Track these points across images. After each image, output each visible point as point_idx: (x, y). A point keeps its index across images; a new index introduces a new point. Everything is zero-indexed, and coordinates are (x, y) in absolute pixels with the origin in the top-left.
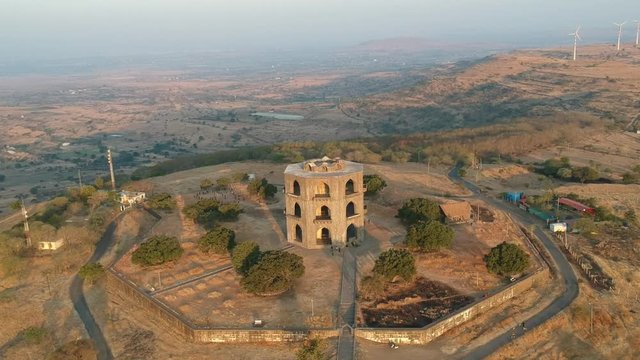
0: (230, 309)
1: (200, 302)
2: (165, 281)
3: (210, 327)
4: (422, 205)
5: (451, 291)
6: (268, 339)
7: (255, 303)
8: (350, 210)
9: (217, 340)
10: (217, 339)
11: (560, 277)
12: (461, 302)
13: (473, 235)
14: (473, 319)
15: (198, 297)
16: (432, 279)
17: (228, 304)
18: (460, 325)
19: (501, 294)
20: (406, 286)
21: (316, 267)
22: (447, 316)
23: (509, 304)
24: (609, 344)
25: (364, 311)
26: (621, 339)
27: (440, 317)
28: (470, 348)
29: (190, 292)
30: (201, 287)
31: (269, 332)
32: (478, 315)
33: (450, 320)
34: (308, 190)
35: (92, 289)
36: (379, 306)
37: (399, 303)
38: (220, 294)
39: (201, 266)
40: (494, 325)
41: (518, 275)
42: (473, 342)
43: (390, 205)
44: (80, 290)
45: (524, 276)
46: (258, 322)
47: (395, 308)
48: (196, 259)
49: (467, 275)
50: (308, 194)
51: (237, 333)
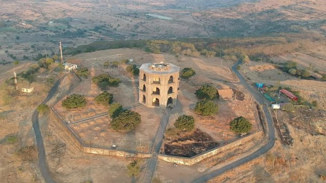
0: (103, 137)
1: (90, 131)
2: (76, 118)
3: (91, 146)
4: (208, 90)
5: (210, 138)
6: (117, 155)
7: (115, 135)
8: (170, 91)
10: (94, 152)
11: (267, 135)
12: (213, 145)
13: (230, 107)
14: (217, 154)
15: (90, 129)
16: (203, 131)
17: (103, 134)
18: (210, 157)
19: (234, 143)
20: (189, 134)
21: (148, 118)
22: (204, 152)
23: (237, 148)
24: (279, 175)
25: (166, 145)
26: (286, 173)
27: (201, 153)
28: (212, 170)
29: (86, 125)
30: (92, 123)
31: (119, 151)
32: (220, 153)
33: (205, 155)
35: (43, 116)
36: (173, 144)
37: (183, 143)
38: (100, 128)
39: (94, 111)
40: (227, 159)
41: (245, 134)
42: (214, 167)
44: (37, 117)
45: (248, 134)
46: (114, 146)
47: (181, 145)
48: (93, 107)
49: (220, 130)
50: (149, 81)
51: (104, 150)
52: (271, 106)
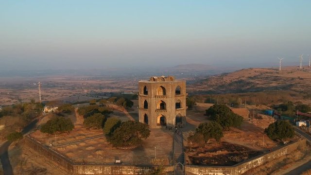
0: (100, 155)
1: (80, 151)
2: (60, 142)
3: (85, 164)
5: (246, 149)
6: (124, 173)
7: (117, 152)
8: (178, 105)
9: (89, 173)
12: (254, 155)
13: (252, 124)
14: (264, 164)
15: (79, 149)
16: (233, 143)
17: (99, 152)
18: (256, 167)
19: (280, 150)
20: (217, 145)
21: (156, 136)
22: (248, 160)
23: (285, 157)
25: (190, 157)
27: (243, 161)
29: (75, 146)
30: (82, 144)
31: (125, 167)
32: (267, 162)
33: (250, 163)
34: (152, 91)
35: (15, 148)
36: (200, 155)
37: (214, 154)
38: (94, 148)
39: (85, 135)
40: (279, 168)
41: (287, 142)
43: (199, 112)
45: (291, 142)
46: (119, 161)
47: (211, 156)
48: (82, 133)
49: (254, 141)
50: (152, 93)
51: (103, 168)
52: (295, 124)
